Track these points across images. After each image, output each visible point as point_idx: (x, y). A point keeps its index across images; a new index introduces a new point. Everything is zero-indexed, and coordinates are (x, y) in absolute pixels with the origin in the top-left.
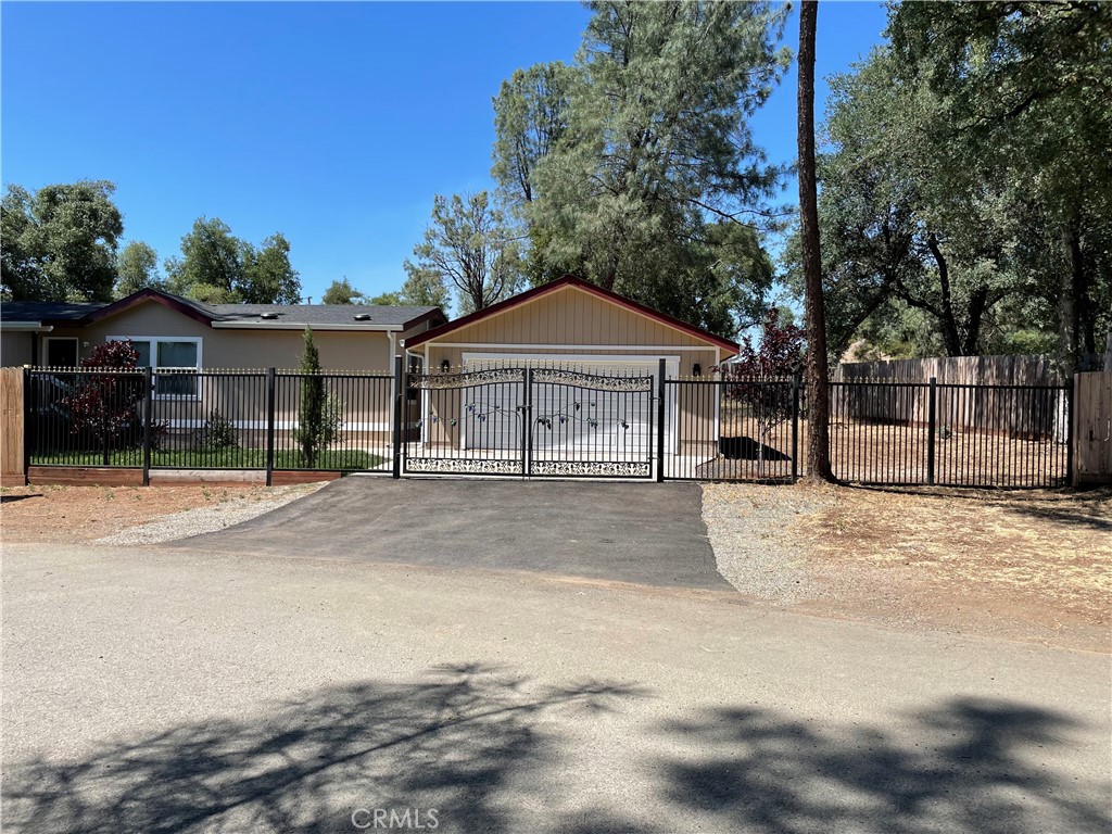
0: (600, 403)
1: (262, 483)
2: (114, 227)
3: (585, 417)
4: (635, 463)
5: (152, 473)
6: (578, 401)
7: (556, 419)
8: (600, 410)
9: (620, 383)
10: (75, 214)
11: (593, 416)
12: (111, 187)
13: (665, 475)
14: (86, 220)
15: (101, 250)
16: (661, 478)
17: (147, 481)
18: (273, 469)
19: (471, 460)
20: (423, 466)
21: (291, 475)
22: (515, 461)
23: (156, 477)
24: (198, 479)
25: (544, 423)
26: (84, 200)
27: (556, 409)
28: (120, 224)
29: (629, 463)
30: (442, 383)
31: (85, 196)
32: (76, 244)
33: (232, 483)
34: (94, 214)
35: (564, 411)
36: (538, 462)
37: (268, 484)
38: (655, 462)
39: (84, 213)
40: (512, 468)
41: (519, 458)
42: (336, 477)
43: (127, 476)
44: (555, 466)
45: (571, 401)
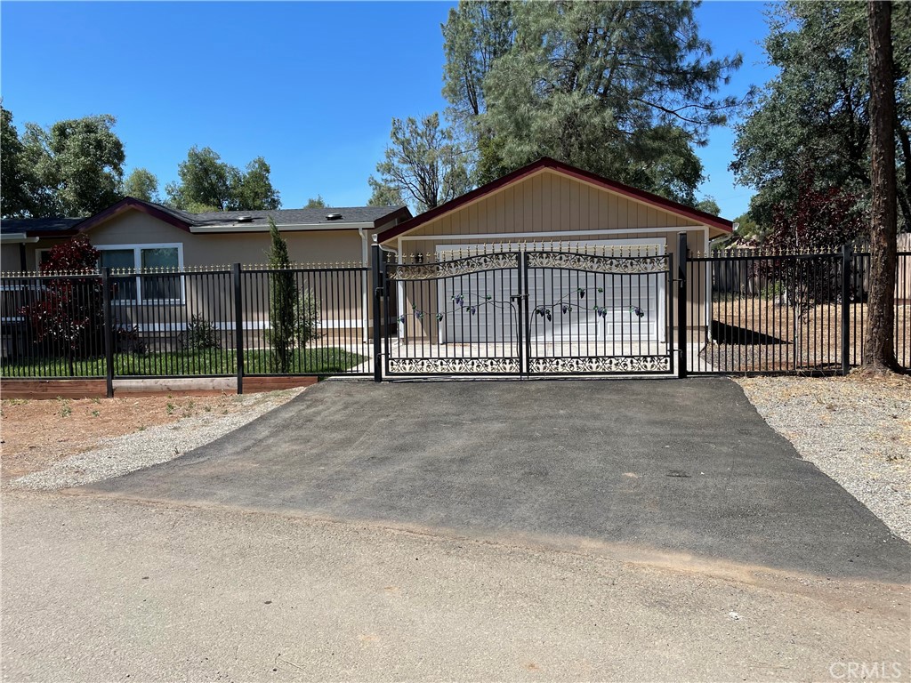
0: (609, 291)
1: (233, 391)
2: (117, 155)
3: (591, 305)
4: (652, 357)
5: (116, 383)
6: (582, 286)
7: (557, 309)
8: (609, 297)
9: (632, 264)
10: (82, 145)
11: (600, 304)
12: (112, 120)
13: (689, 369)
14: (92, 151)
15: (108, 177)
16: (683, 373)
17: (111, 392)
18: (243, 375)
19: (460, 359)
20: (408, 367)
21: (263, 382)
22: (511, 359)
23: (121, 387)
24: (165, 389)
25: (543, 314)
26: (90, 132)
27: (557, 299)
28: (122, 152)
29: (645, 357)
30: (425, 273)
31: (90, 128)
32: (84, 172)
33: (201, 391)
34: (99, 145)
35: (566, 299)
36: (538, 359)
37: (240, 391)
38: (676, 355)
39: (90, 144)
40: (508, 367)
41: (515, 355)
42: (312, 382)
43: (90, 387)
44: (558, 363)
45: (574, 287)
